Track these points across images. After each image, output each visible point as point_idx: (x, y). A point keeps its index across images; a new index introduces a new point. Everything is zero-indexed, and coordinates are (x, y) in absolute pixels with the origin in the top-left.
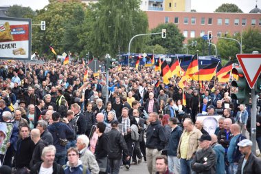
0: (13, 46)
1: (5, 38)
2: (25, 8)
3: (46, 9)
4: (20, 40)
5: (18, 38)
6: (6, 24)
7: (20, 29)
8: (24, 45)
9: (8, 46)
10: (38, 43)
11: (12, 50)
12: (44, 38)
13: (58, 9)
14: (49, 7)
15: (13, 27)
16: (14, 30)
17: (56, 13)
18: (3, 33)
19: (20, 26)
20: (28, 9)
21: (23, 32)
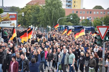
0: (10, 22)
1: (7, 19)
2: (17, 8)
3: (25, 8)
4: (13, 20)
5: (12, 19)
6: (8, 14)
7: (13, 16)
8: (15, 22)
9: (8, 23)
10: (22, 21)
11: (10, 24)
12: (24, 19)
13: (29, 8)
14: (26, 7)
15: (10, 15)
16: (11, 16)
17: (29, 9)
18: (6, 17)
19: (13, 15)
20: (18, 8)
21: (14, 17)
